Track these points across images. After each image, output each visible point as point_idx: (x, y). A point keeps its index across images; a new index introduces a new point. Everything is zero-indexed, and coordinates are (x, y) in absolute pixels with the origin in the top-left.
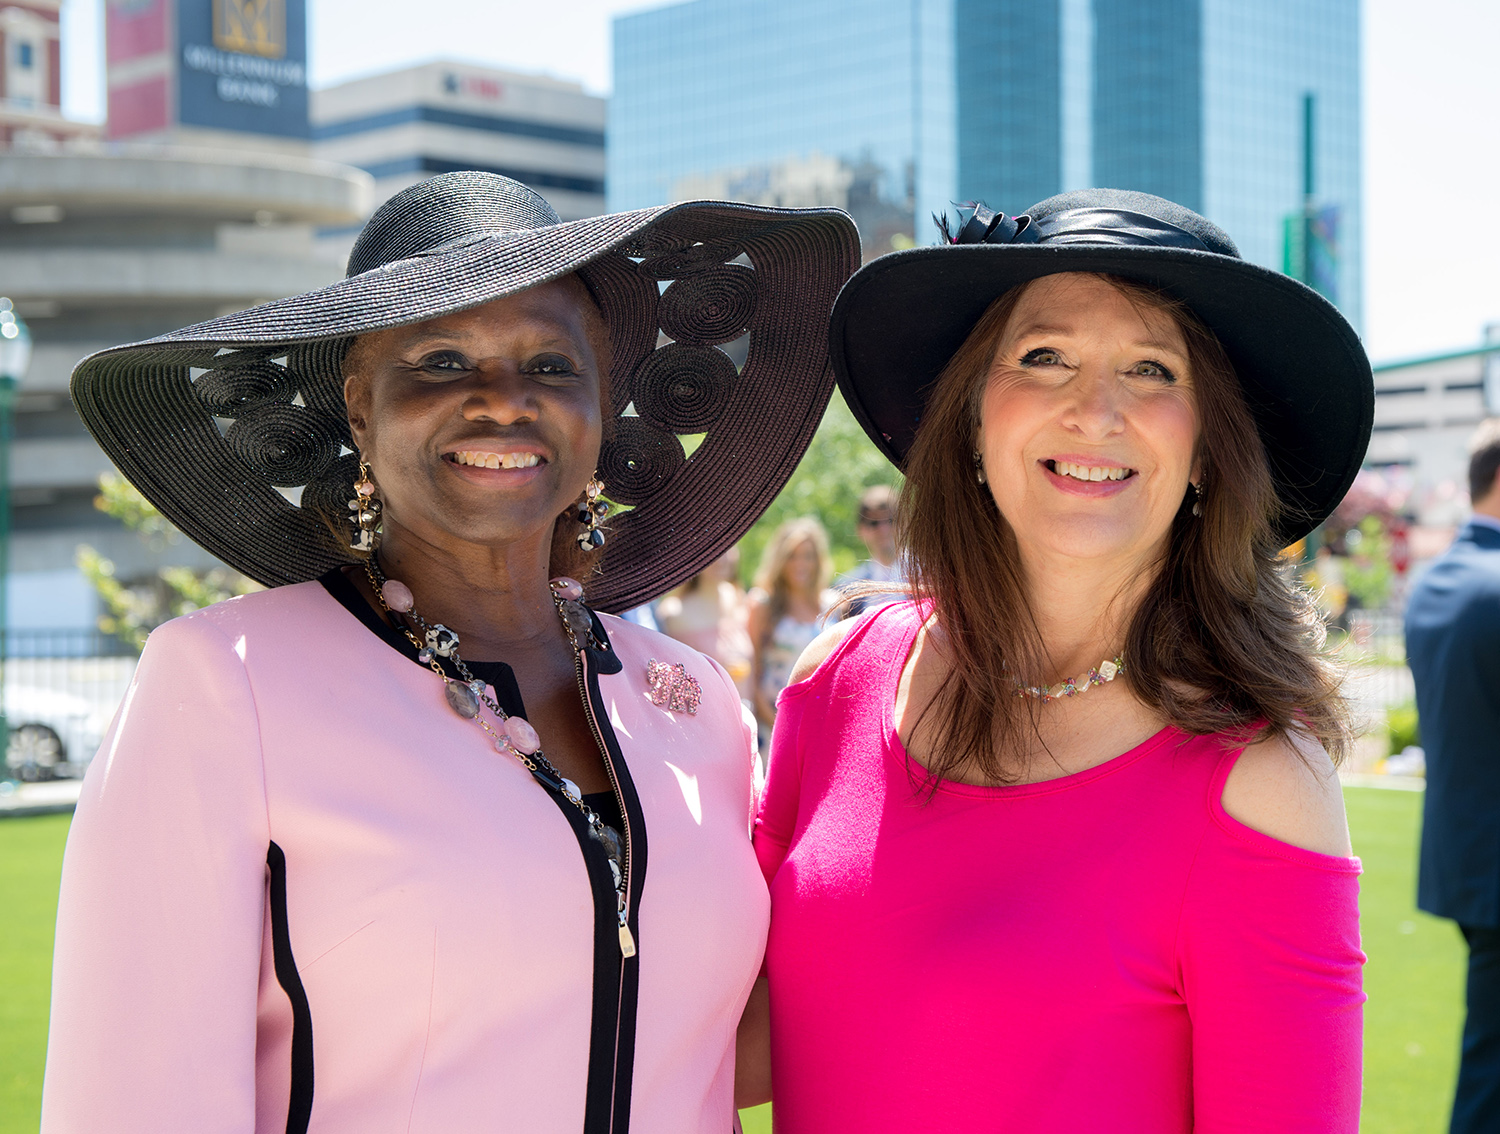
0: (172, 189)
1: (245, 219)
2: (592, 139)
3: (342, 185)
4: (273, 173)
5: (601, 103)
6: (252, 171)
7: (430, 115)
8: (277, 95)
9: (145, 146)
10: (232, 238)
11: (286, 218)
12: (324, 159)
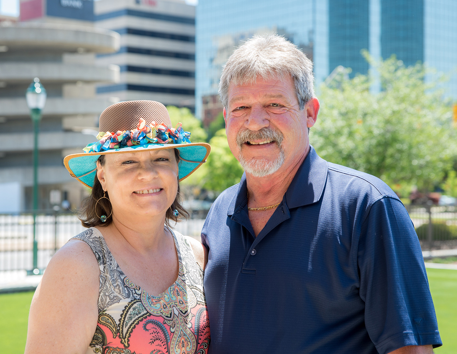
0: (48, 39)
1: (73, 51)
2: (191, 21)
3: (110, 38)
4: (85, 33)
5: (194, 8)
6: (77, 32)
7: (130, 13)
8: (82, 4)
9: (35, 23)
10: (68, 58)
11: (88, 50)
12: (100, 27)
